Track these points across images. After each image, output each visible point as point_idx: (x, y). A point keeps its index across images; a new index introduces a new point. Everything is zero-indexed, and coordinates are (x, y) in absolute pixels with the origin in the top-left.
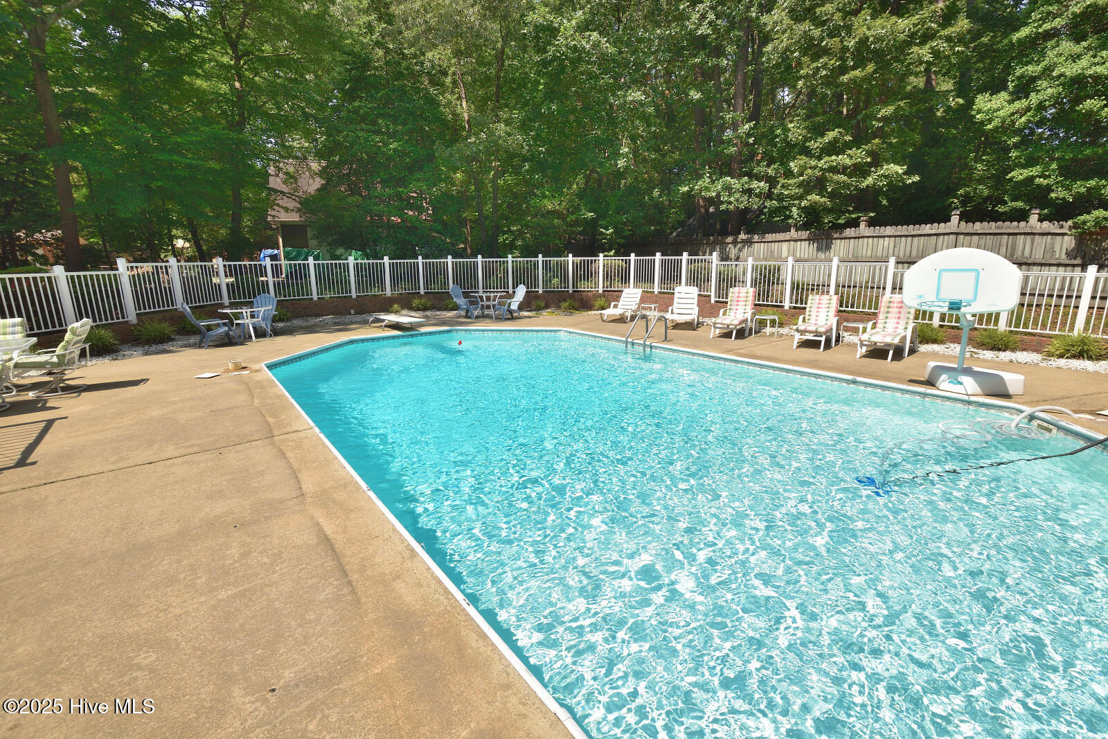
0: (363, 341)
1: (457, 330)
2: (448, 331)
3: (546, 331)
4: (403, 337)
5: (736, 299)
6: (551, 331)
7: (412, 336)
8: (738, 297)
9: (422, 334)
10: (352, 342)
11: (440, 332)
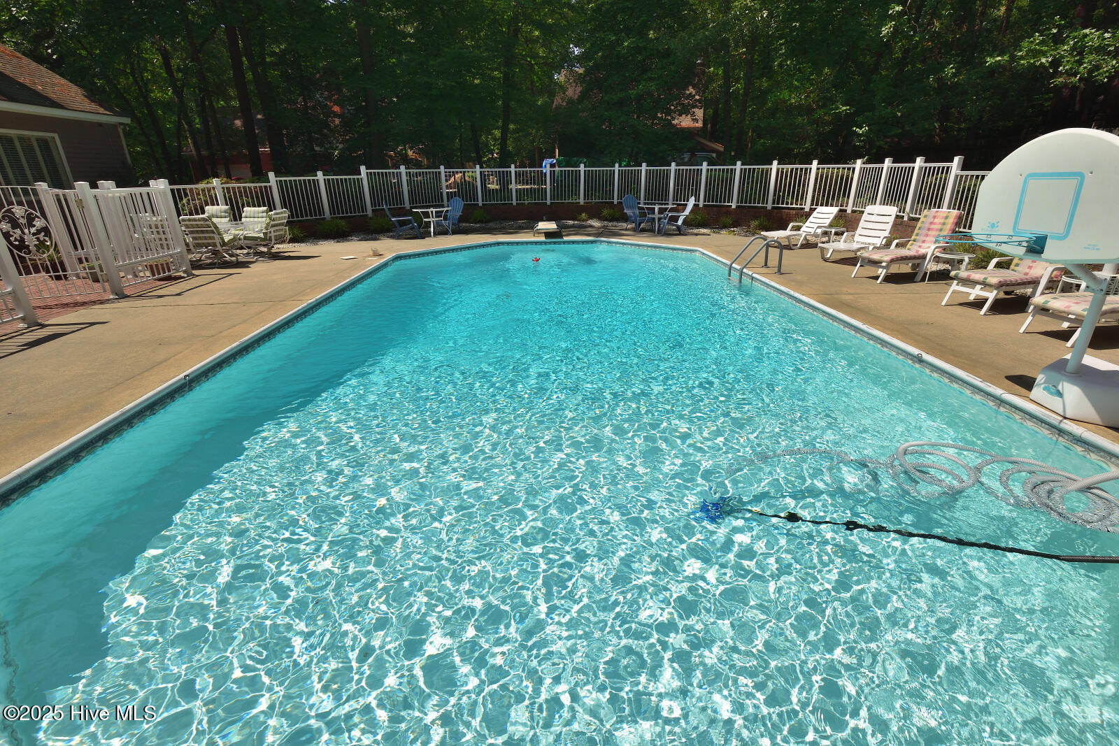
0: (508, 243)
1: (601, 242)
2: (592, 242)
3: (682, 250)
4: (545, 243)
5: (927, 226)
6: (687, 250)
7: (555, 243)
8: (931, 223)
9: (564, 243)
10: (498, 244)
11: (583, 242)
